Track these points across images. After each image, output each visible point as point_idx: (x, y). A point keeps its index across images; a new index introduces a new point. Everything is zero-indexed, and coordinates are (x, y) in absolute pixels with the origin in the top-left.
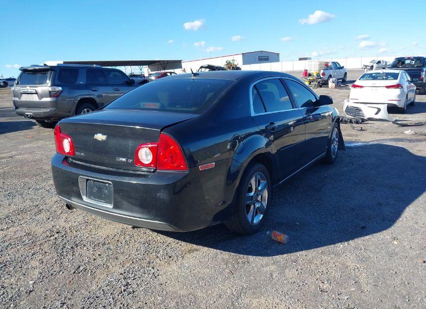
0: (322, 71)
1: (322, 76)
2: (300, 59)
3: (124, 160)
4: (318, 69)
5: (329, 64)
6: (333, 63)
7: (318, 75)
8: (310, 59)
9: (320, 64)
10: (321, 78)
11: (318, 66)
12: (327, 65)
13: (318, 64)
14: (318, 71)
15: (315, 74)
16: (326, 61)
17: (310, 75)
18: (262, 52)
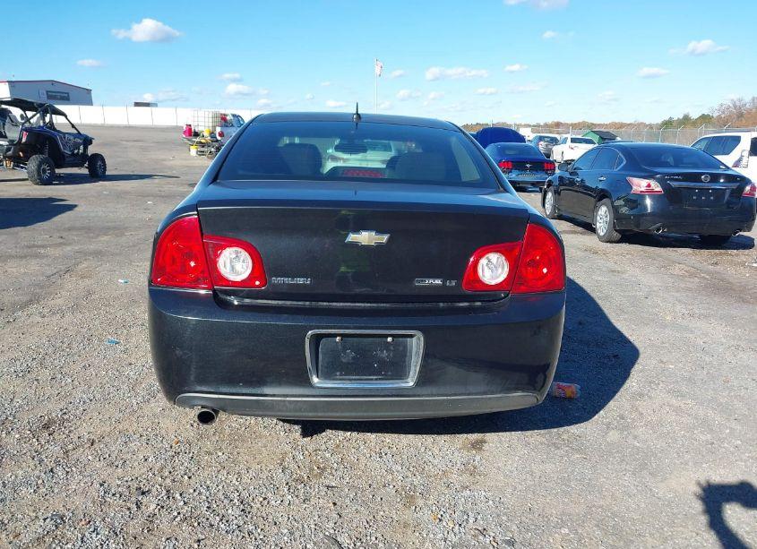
0: (218, 129)
1: (219, 138)
2: (137, 104)
3: (438, 282)
4: (211, 125)
5: (228, 118)
6: (234, 116)
7: (212, 134)
8: (155, 105)
9: (215, 116)
10: (217, 141)
11: (211, 120)
12: (224, 118)
13: (211, 116)
14: (211, 129)
15: (206, 134)
16: (223, 112)
17: (196, 134)
18: (53, 82)
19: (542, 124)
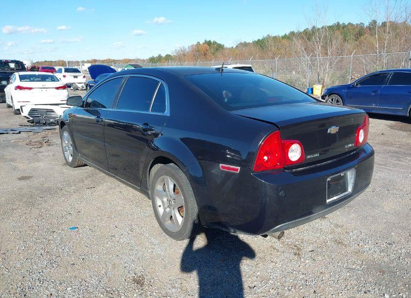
19: (85, 61)
